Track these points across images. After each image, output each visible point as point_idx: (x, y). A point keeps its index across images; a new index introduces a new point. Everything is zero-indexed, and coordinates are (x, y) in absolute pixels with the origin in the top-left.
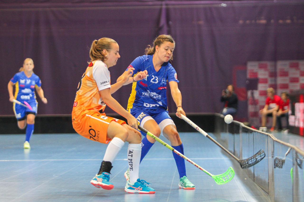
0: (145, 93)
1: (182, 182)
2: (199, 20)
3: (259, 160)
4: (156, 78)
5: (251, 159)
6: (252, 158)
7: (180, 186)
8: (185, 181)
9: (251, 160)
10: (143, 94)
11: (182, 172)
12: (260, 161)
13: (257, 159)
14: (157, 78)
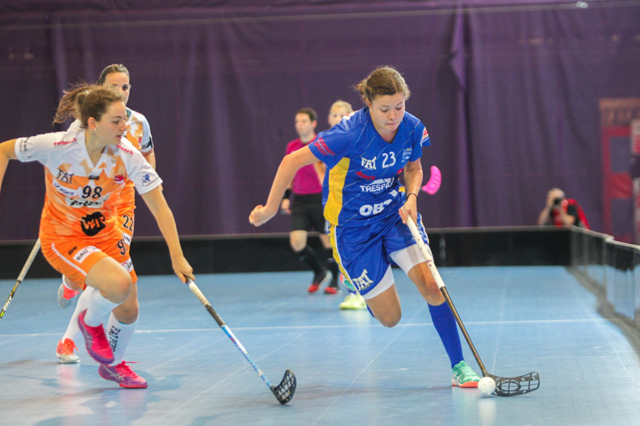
0: (366, 186)
1: (456, 372)
2: (530, 36)
3: (523, 391)
4: (391, 155)
5: (510, 382)
6: (512, 381)
7: (453, 381)
8: (463, 371)
9: (507, 384)
10: (361, 188)
11: (456, 356)
12: (524, 393)
13: (520, 387)
14: (394, 155)
